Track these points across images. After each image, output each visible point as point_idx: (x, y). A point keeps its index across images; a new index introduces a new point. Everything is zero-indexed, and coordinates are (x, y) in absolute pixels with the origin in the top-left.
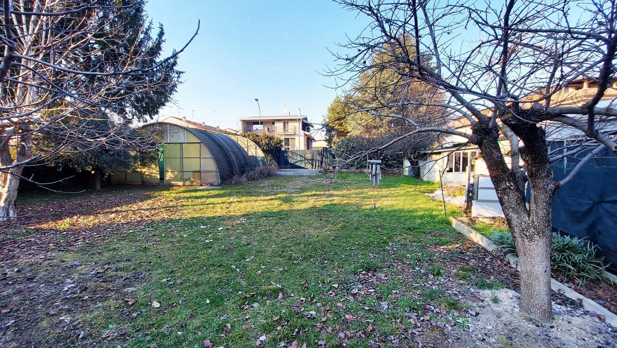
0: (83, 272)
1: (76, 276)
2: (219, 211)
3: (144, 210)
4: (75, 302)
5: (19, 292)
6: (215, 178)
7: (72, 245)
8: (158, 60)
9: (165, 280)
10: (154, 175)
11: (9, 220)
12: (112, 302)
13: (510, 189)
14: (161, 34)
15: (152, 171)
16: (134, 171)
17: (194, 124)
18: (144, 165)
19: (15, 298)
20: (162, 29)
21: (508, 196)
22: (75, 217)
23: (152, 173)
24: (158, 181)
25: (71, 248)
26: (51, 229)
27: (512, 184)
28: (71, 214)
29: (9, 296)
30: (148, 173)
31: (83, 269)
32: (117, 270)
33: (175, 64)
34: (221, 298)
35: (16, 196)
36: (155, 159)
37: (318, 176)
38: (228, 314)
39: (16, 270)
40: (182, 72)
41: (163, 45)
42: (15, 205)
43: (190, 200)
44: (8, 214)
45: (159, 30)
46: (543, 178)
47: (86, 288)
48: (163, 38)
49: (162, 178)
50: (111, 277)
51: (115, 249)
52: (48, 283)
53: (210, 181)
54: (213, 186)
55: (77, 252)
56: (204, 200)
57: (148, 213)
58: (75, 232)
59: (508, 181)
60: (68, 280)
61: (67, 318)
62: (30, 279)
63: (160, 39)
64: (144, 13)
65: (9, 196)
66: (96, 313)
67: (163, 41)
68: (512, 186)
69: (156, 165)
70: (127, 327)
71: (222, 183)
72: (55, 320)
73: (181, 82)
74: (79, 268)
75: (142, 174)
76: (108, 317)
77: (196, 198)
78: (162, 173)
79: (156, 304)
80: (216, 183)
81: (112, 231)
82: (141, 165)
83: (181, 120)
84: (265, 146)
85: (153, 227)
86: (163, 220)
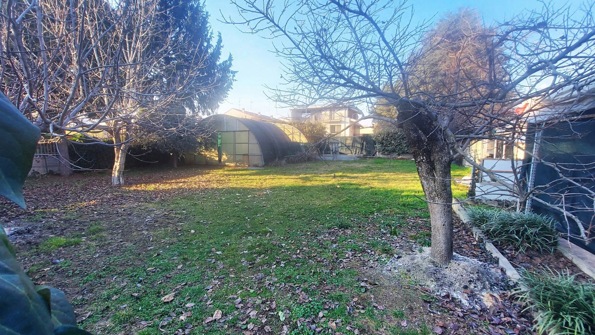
0: (157, 213)
1: (153, 215)
2: (254, 185)
3: (202, 181)
4: (150, 227)
5: (124, 219)
6: (259, 161)
7: (153, 200)
8: (218, 63)
9: (202, 221)
10: (213, 157)
11: (120, 184)
12: (169, 228)
13: (422, 161)
14: (220, 41)
15: (213, 155)
16: (199, 154)
17: (251, 114)
18: (207, 149)
19: (122, 222)
20: (220, 37)
21: (421, 167)
22: (158, 184)
23: (212, 156)
24: (218, 162)
25: (153, 201)
26: (143, 191)
27: (424, 158)
28: (155, 182)
29: (119, 221)
30: (209, 156)
31: (157, 212)
32: (176, 214)
33: (230, 65)
34: (231, 232)
35: (124, 168)
36: (215, 144)
37: (355, 161)
38: (232, 240)
39: (123, 210)
40: (236, 72)
41: (222, 50)
42: (123, 174)
43: (236, 177)
44: (119, 180)
45: (218, 38)
46: (438, 152)
47: (158, 221)
48: (222, 44)
49: (220, 160)
50: (172, 217)
51: (178, 203)
52: (138, 216)
53: (256, 162)
54: (258, 167)
55: (156, 203)
56: (247, 176)
57: (204, 184)
58: (156, 192)
59: (422, 155)
60: (149, 217)
61: (145, 233)
62: (130, 215)
63: (219, 46)
64: (208, 25)
65: (120, 167)
66: (160, 232)
67: (221, 47)
68: (424, 159)
69: (215, 149)
70: (175, 240)
71: (265, 165)
72: (140, 233)
73: (235, 80)
74: (156, 212)
75: (205, 156)
76: (166, 235)
77: (242, 175)
78: (220, 156)
79: (193, 231)
80: (260, 165)
81: (178, 193)
82: (205, 149)
83: (241, 111)
84: (308, 132)
85: (204, 193)
86: (212, 189)
